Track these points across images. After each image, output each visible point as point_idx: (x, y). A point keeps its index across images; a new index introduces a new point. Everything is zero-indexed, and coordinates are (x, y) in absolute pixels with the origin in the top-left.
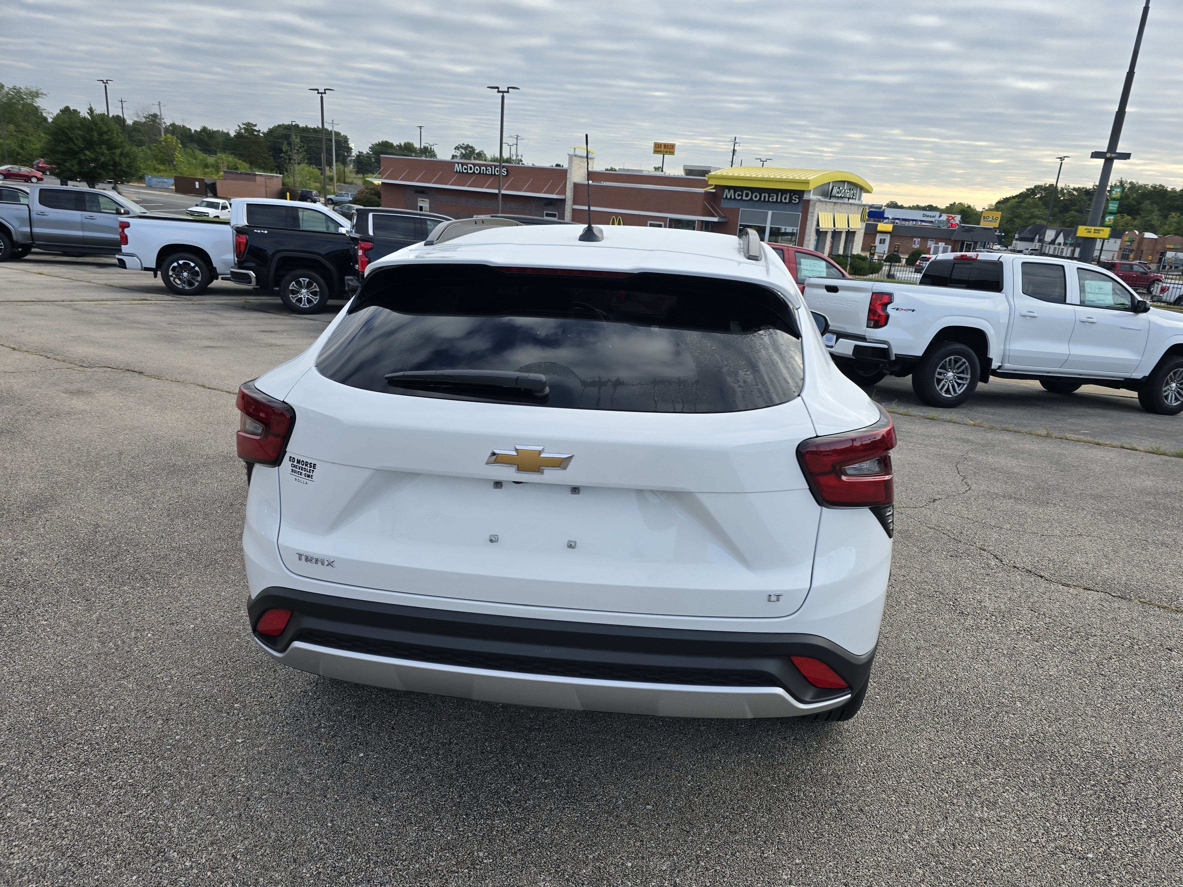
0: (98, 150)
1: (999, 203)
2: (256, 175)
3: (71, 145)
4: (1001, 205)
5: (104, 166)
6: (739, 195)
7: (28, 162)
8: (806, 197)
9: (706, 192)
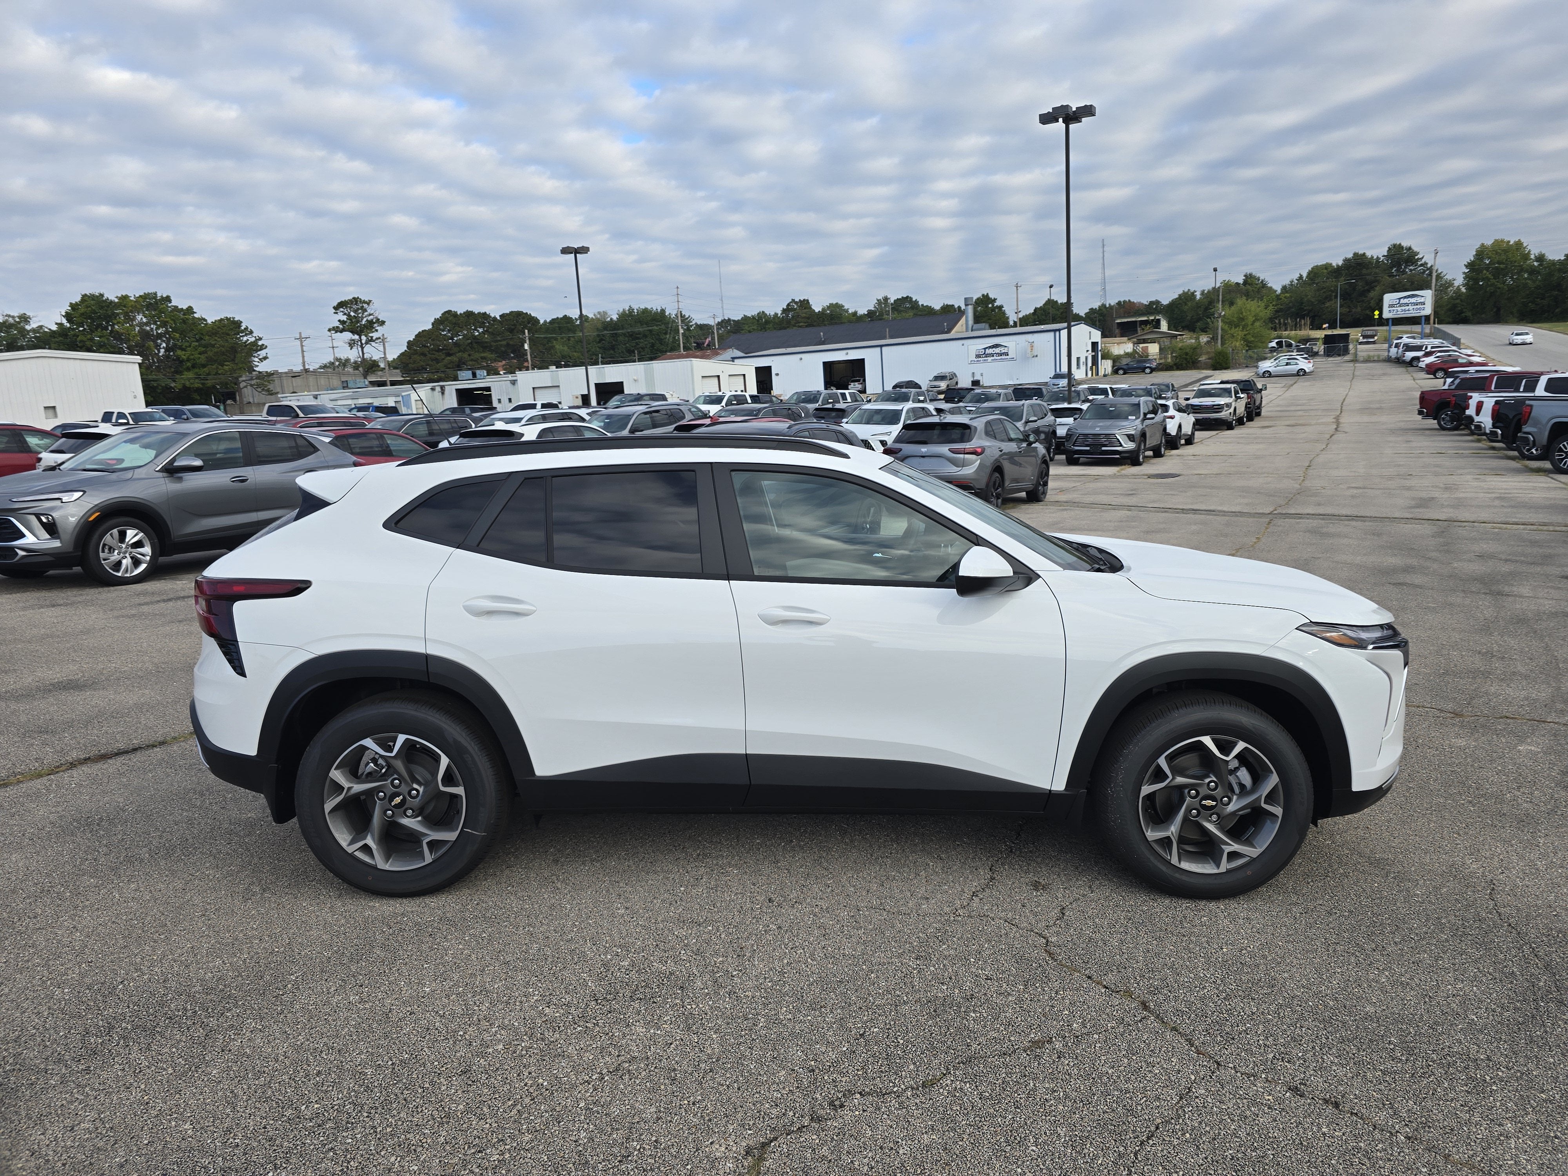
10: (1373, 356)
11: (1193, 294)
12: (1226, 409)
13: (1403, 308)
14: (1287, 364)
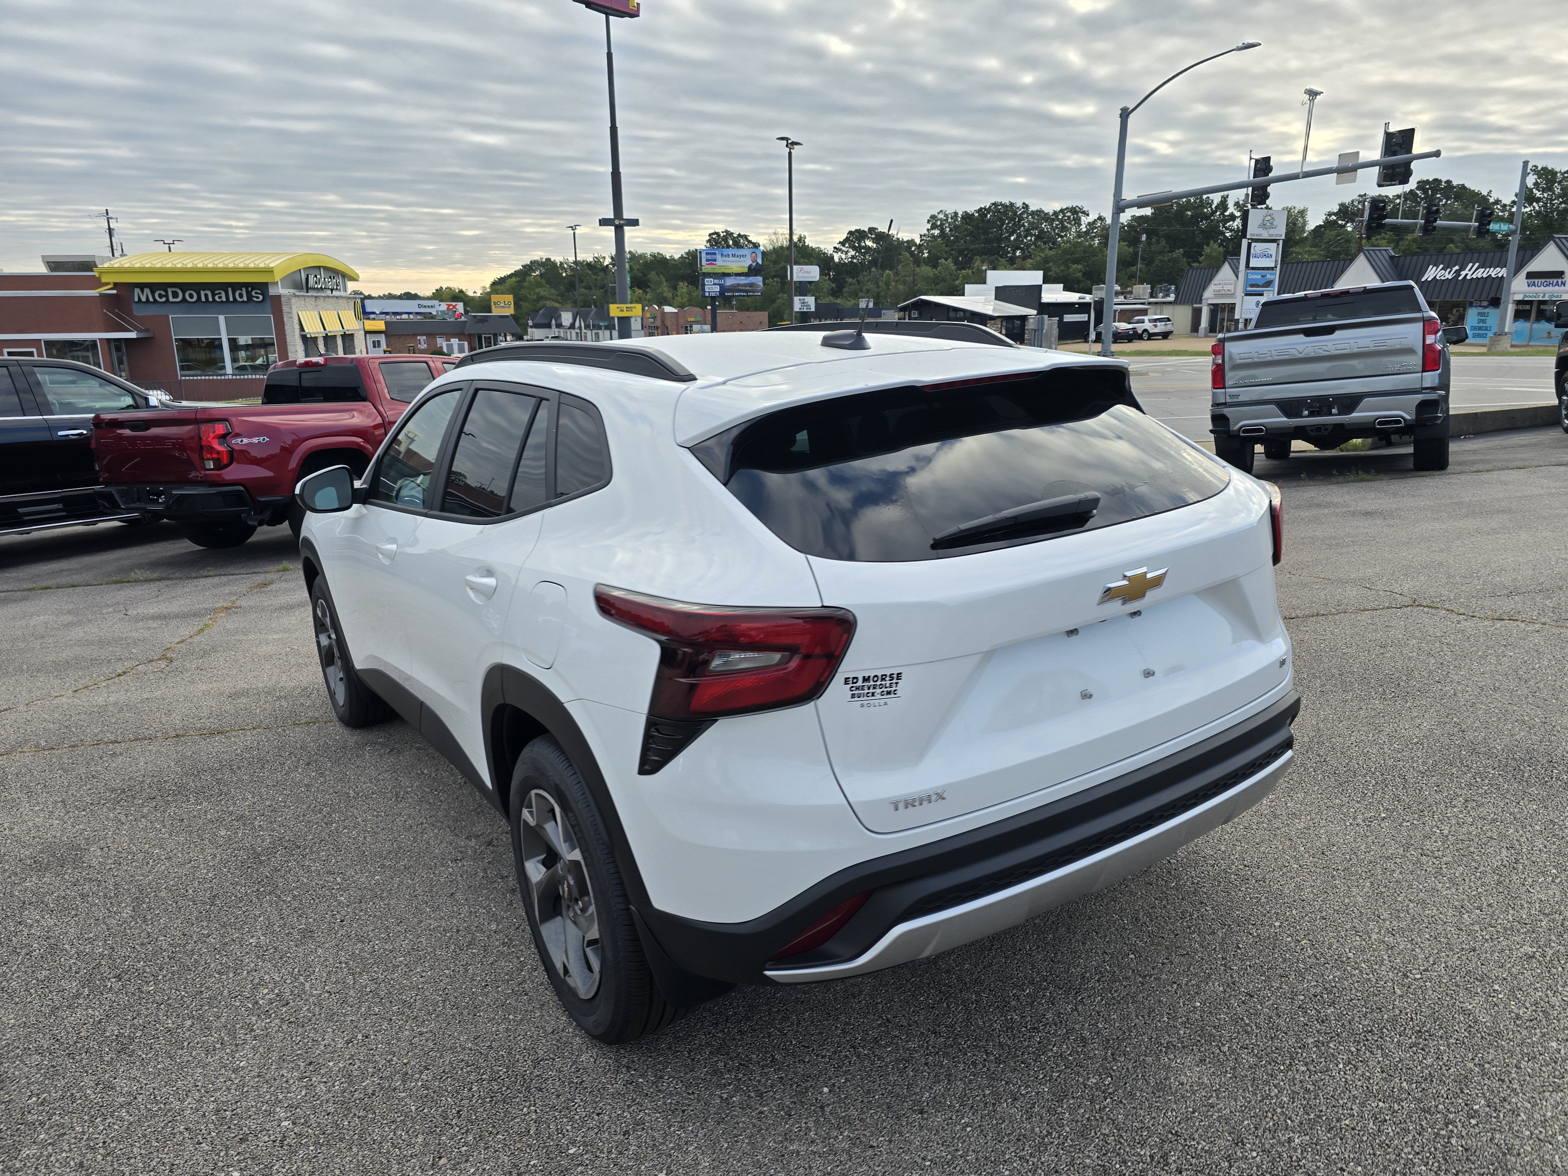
1: (494, 284)
4: (498, 287)
6: (161, 296)
8: (272, 291)
9: (102, 296)
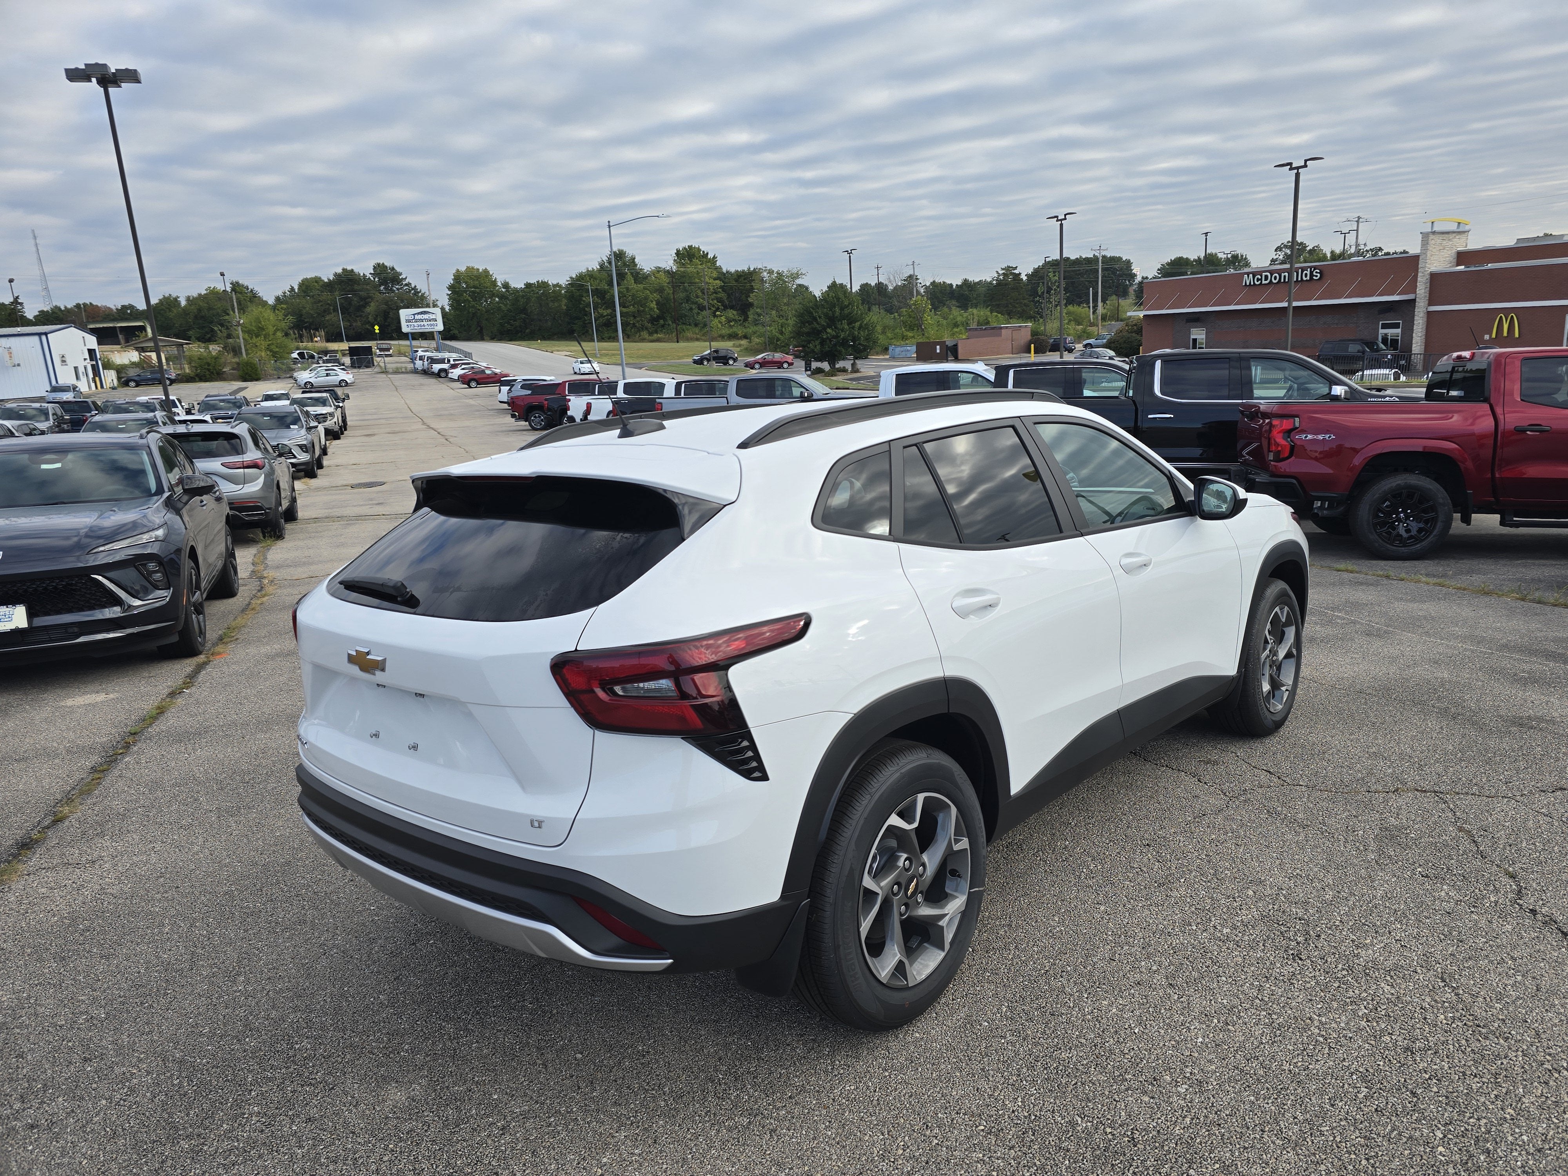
0: (839, 326)
2: (1001, 328)
3: (815, 325)
5: (844, 343)
7: (784, 349)
10: (401, 368)
11: (176, 299)
12: (329, 418)
13: (419, 323)
14: (327, 375)
